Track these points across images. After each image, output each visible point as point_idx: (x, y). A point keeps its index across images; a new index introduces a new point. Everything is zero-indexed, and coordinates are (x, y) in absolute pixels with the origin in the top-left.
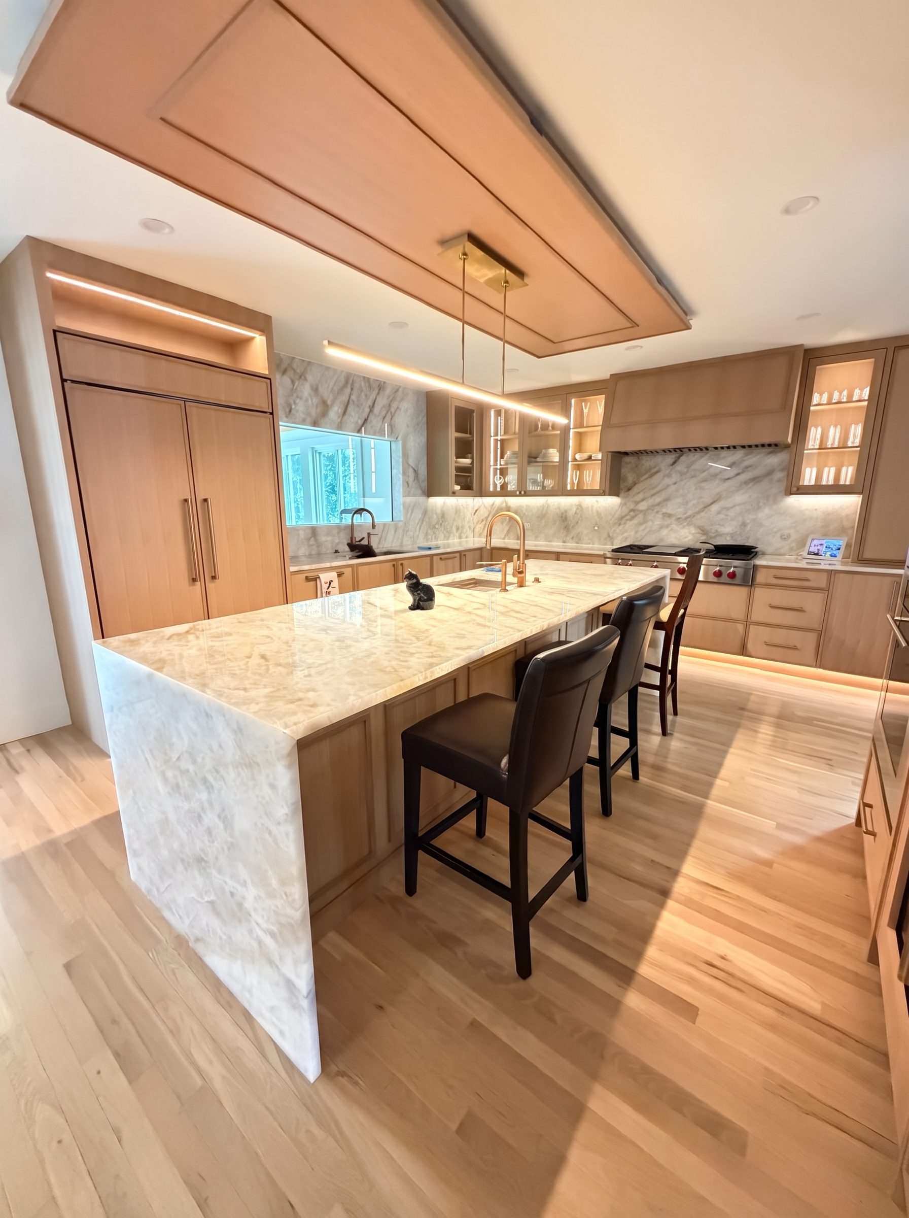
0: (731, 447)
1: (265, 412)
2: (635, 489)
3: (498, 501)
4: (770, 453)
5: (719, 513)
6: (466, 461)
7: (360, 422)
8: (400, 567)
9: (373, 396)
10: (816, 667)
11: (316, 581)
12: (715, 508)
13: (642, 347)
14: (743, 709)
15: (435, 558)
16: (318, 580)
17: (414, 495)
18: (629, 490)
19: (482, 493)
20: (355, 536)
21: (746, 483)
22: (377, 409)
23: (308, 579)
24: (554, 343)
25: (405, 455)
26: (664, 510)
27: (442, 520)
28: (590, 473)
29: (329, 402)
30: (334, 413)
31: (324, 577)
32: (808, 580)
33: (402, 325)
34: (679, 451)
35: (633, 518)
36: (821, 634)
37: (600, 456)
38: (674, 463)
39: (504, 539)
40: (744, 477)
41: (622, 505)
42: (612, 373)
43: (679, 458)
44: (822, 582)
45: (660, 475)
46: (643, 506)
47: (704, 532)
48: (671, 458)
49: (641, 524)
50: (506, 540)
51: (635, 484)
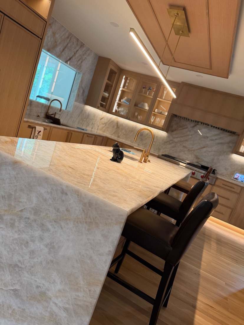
0: (217, 128)
1: (39, 37)
2: (175, 132)
3: (114, 117)
4: (230, 135)
5: (205, 152)
6: (107, 95)
7: (68, 58)
8: (70, 134)
9: (77, 48)
10: (228, 223)
11: (33, 129)
12: (205, 149)
13: (202, 77)
14: (204, 234)
15: (85, 135)
16: (34, 129)
17: (80, 102)
18: (172, 131)
19: (109, 111)
20: (49, 112)
21: (219, 144)
22: (77, 55)
23: (29, 127)
24: (175, 62)
25: (82, 81)
26: (184, 145)
27: (88, 117)
28: (159, 119)
29: (58, 43)
30: (58, 49)
31: (38, 128)
32: (233, 188)
33: (116, 25)
34: (197, 122)
35: (170, 144)
36: (233, 210)
37: (166, 114)
38: (193, 127)
39: (112, 135)
40: (217, 141)
41: (168, 137)
42: (183, 81)
43: (196, 125)
44: (238, 190)
45: (186, 130)
46: (176, 140)
47: (197, 158)
48: (193, 124)
49: (173, 147)
50: (112, 136)
51: (175, 130)
